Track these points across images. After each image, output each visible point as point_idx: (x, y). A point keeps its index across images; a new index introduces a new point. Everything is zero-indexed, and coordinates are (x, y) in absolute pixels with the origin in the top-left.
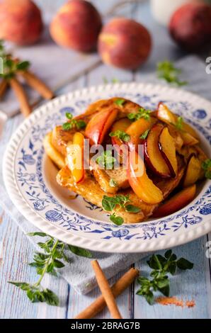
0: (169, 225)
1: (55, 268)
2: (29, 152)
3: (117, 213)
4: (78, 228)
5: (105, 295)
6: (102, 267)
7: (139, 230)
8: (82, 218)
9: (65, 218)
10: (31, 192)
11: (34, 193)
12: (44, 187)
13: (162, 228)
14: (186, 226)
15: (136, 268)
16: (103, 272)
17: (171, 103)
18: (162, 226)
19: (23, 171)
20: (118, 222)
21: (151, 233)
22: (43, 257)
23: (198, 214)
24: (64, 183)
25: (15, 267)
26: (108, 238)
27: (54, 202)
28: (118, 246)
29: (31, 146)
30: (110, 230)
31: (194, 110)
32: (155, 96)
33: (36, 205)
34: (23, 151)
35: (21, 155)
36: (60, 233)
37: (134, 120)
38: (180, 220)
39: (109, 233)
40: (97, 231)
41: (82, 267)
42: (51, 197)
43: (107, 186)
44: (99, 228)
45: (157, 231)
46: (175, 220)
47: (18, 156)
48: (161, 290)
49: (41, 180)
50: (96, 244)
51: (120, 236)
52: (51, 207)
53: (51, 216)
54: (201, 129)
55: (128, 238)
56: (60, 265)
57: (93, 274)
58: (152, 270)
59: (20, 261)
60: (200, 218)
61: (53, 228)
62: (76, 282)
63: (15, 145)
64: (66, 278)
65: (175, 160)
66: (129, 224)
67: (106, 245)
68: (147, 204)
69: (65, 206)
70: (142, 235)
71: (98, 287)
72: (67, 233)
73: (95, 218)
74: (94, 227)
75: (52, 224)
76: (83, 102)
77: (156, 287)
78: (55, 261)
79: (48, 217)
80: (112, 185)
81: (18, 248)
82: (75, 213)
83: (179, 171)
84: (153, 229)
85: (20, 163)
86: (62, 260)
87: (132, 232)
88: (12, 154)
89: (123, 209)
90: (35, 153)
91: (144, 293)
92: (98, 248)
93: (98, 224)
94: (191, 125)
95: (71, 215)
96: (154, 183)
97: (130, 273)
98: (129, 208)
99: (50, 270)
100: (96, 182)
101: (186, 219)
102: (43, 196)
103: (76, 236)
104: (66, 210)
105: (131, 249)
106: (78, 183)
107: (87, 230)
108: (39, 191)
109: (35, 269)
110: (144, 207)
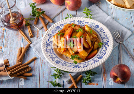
0: (90, 63)
1: (60, 77)
2: (48, 42)
3: (75, 60)
4: (65, 65)
5: (74, 83)
6: (72, 75)
7: (82, 65)
8: (66, 62)
9: (61, 62)
10: (50, 55)
11: (51, 55)
12: (54, 53)
13: (88, 64)
14: (95, 63)
15: (82, 75)
16: (73, 77)
17: (88, 23)
18: (88, 63)
19: (47, 49)
20: (76, 63)
21: (85, 65)
22: (56, 74)
23: (98, 59)
24: (60, 52)
25: (48, 76)
26: (73, 68)
27: (57, 57)
28: (76, 70)
29: (49, 40)
30: (74, 65)
31: (95, 25)
32: (83, 21)
33: (52, 59)
34: (46, 42)
35: (46, 44)
36: (60, 67)
37: (78, 32)
38: (93, 61)
39: (74, 66)
40: (70, 66)
41: (67, 76)
42: (56, 56)
43: (72, 52)
44: (71, 65)
45: (87, 65)
46: (92, 61)
47: (45, 44)
48: (89, 81)
49: (53, 51)
50: (70, 70)
51: (77, 67)
52: (57, 59)
53: (57, 62)
54: (97, 31)
55: (79, 68)
56: (61, 76)
57: (70, 78)
58: (86, 76)
59: (49, 75)
60: (98, 60)
61: (58, 66)
62: (66, 80)
63: (44, 40)
64: (63, 79)
65: (91, 43)
66: (79, 63)
67: (73, 70)
68: (83, 57)
69: (60, 59)
70: (83, 66)
71: (72, 81)
72: (62, 67)
73: (69, 61)
74: (69, 65)
75: (57, 65)
76: (62, 24)
77: (87, 80)
78: (59, 75)
79: (56, 63)
80: (73, 52)
81: (48, 71)
82: (64, 60)
83: (92, 46)
84: (86, 64)
85: (46, 46)
86: (61, 74)
87: (80, 65)
88: (43, 43)
89: (77, 59)
90: (50, 42)
91: (84, 82)
92: (71, 71)
93: (70, 63)
94: (95, 30)
95: (62, 61)
96: (85, 51)
97: (80, 76)
98: (79, 58)
99: (58, 77)
100: (69, 51)
101: (94, 61)
102: (54, 56)
103: (65, 68)
104: (61, 60)
105: (80, 71)
106: (64, 52)
107: (68, 66)
108: (53, 54)
109: (54, 77)
110: (83, 58)
